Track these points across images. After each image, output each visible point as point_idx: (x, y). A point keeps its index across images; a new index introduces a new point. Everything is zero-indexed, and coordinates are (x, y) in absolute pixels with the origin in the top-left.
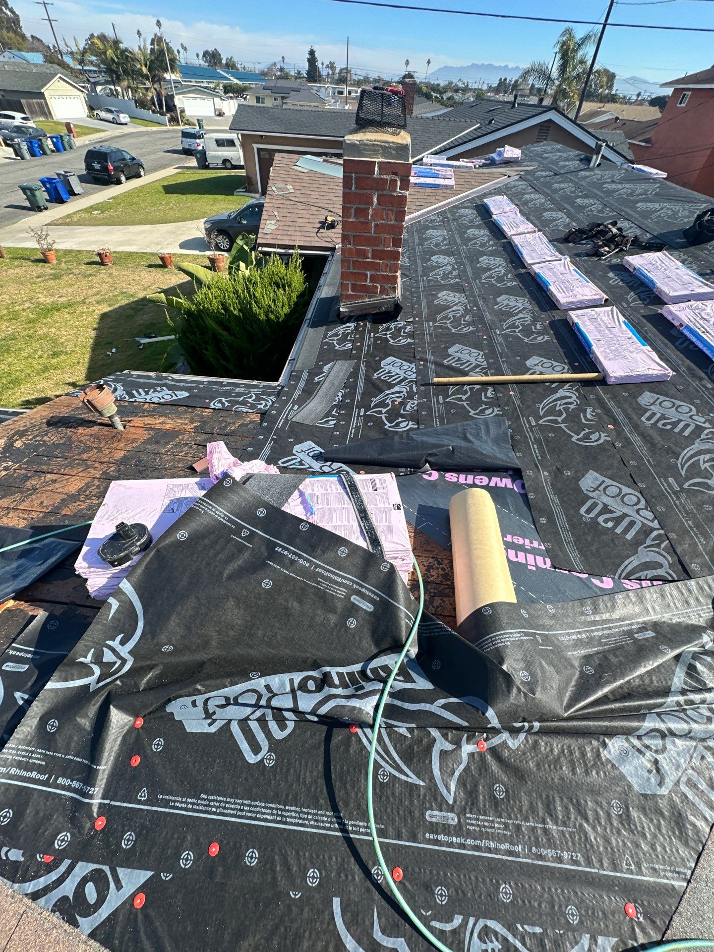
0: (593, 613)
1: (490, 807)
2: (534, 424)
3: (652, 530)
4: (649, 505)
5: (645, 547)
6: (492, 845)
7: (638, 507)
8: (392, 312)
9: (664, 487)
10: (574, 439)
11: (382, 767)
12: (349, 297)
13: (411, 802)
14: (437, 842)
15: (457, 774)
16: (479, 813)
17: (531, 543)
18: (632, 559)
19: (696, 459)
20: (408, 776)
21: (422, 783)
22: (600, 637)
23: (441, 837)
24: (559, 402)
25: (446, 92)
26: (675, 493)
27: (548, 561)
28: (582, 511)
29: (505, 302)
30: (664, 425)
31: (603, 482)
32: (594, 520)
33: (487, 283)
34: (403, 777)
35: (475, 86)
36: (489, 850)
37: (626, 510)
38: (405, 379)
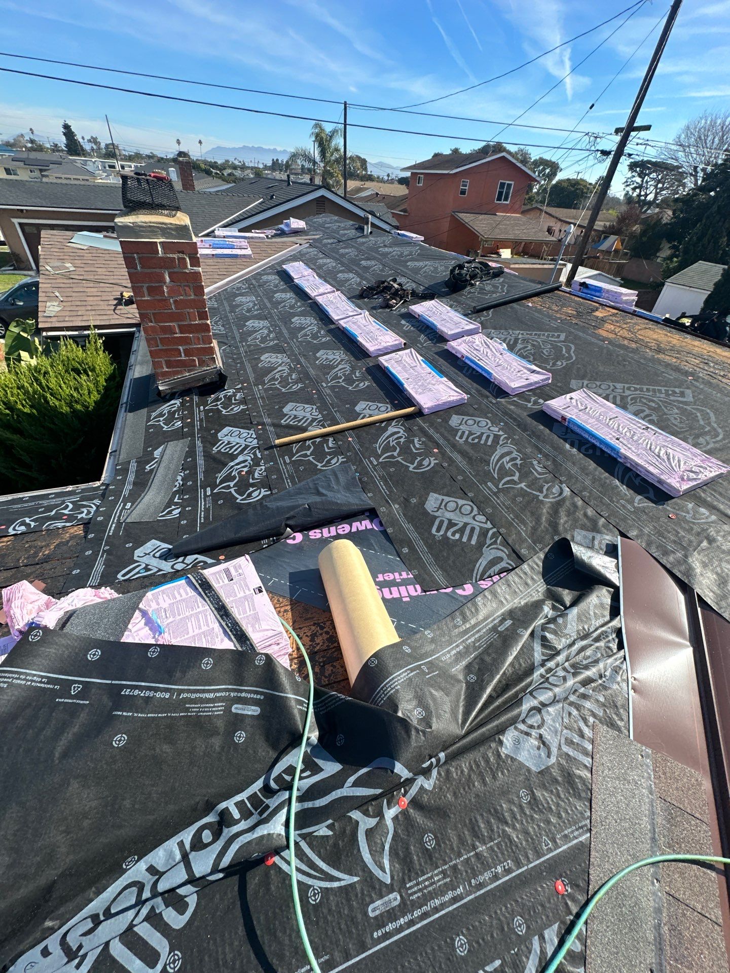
0: (464, 623)
1: (426, 863)
2: (375, 463)
3: (488, 530)
4: (481, 511)
5: (487, 547)
6: (437, 902)
7: (473, 514)
8: (218, 383)
9: (486, 492)
10: (411, 469)
11: (310, 886)
12: (165, 374)
13: (351, 908)
14: (387, 936)
15: (387, 847)
16: (418, 876)
17: (401, 575)
18: (480, 561)
19: (501, 462)
20: (339, 880)
21: (356, 879)
22: (474, 643)
23: (390, 927)
24: (391, 439)
25: (225, 169)
26: (495, 494)
27: (418, 587)
28: (434, 531)
29: (324, 357)
30: (473, 440)
31: (443, 500)
32: (445, 536)
33: (304, 342)
34: (336, 884)
35: (251, 165)
36: (436, 910)
37: (466, 519)
38: (246, 447)
